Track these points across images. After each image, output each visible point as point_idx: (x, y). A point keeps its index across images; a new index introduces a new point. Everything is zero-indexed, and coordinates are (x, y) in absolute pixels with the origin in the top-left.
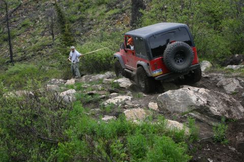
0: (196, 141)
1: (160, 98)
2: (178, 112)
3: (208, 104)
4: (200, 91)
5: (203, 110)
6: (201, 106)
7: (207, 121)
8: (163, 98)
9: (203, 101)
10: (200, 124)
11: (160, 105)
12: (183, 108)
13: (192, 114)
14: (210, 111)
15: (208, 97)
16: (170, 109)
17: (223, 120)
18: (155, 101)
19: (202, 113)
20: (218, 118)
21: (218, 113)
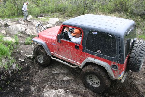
0: (18, 44)
1: (7, 29)
2: (14, 34)
3: (25, 30)
4: (23, 26)
5: (24, 33)
6: (23, 31)
7: (25, 37)
8: (8, 29)
9: (23, 29)
10: (22, 38)
11: (7, 32)
12: (16, 32)
13: (19, 34)
14: (26, 33)
15: (26, 28)
16: (11, 33)
17: (31, 36)
18: (5, 30)
19: (23, 34)
20: (29, 35)
21: (29, 34)
